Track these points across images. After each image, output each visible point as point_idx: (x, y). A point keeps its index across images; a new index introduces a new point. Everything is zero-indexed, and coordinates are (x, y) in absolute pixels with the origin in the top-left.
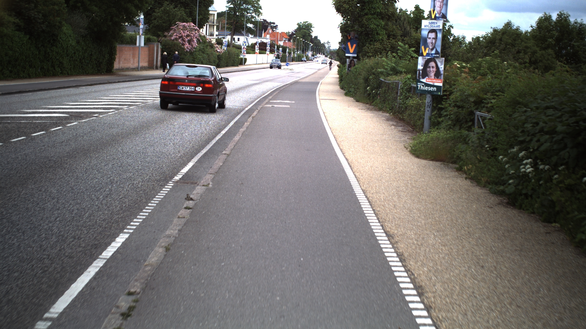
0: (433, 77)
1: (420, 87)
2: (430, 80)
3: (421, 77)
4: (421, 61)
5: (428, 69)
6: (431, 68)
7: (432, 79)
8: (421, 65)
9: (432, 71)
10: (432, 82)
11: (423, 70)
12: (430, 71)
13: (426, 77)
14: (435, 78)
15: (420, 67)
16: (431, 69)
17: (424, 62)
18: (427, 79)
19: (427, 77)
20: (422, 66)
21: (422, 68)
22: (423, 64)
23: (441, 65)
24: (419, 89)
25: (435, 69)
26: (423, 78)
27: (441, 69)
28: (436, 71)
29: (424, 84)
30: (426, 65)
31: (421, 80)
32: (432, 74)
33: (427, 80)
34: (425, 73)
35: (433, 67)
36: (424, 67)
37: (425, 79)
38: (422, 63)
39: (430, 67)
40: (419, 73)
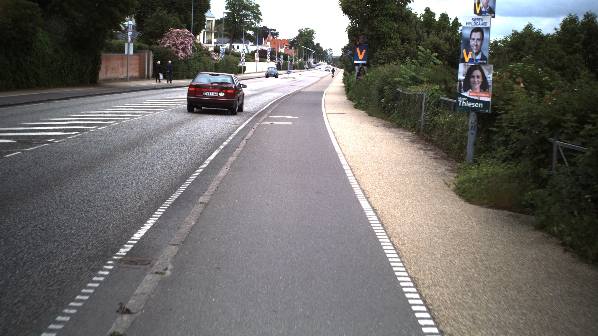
0: (478, 90)
1: (462, 102)
2: (474, 94)
3: (462, 89)
4: (462, 69)
5: (472, 80)
6: (476, 77)
7: (477, 93)
8: (462, 74)
9: (477, 82)
10: (477, 96)
11: (465, 81)
12: (475, 82)
13: (469, 89)
14: (481, 91)
15: (461, 77)
16: (476, 80)
17: (466, 70)
18: (470, 92)
19: (471, 90)
20: (464, 75)
21: (464, 78)
22: (465, 73)
23: (489, 74)
24: (460, 105)
25: (480, 80)
26: (466, 91)
27: (488, 79)
28: (482, 82)
29: (466, 99)
30: (469, 74)
31: (462, 94)
32: (477, 86)
33: (471, 94)
34: (468, 85)
35: (478, 77)
36: (466, 77)
37: (468, 92)
38: (464, 71)
39: (474, 77)
40: (460, 84)
